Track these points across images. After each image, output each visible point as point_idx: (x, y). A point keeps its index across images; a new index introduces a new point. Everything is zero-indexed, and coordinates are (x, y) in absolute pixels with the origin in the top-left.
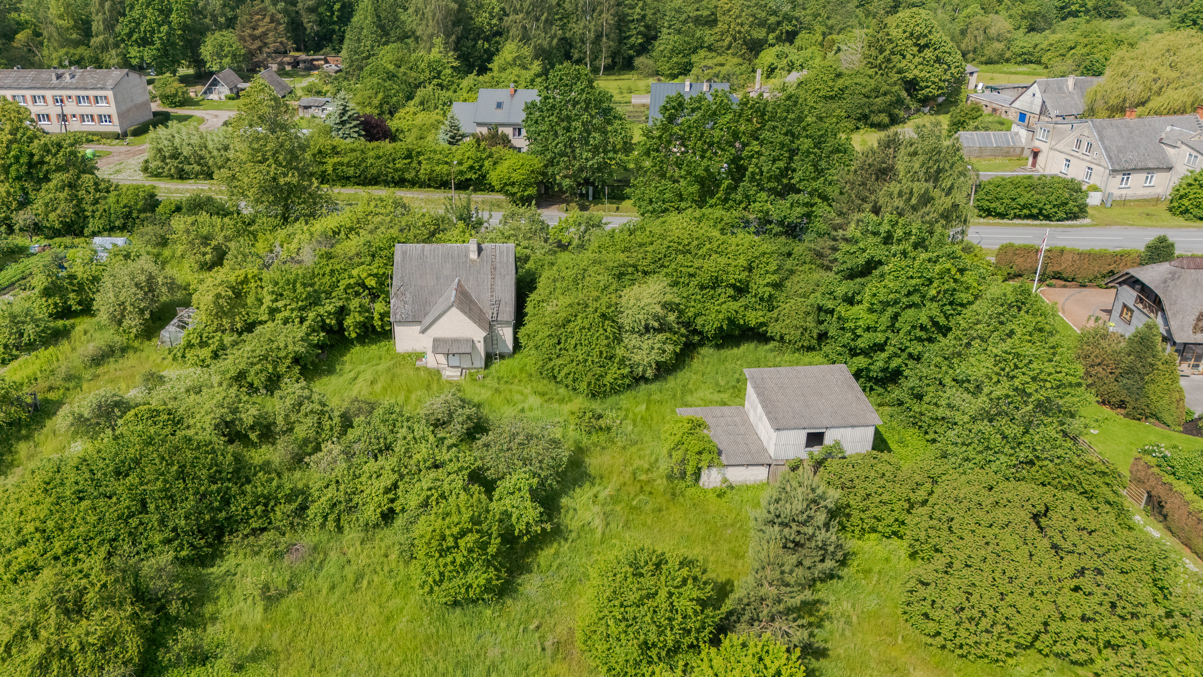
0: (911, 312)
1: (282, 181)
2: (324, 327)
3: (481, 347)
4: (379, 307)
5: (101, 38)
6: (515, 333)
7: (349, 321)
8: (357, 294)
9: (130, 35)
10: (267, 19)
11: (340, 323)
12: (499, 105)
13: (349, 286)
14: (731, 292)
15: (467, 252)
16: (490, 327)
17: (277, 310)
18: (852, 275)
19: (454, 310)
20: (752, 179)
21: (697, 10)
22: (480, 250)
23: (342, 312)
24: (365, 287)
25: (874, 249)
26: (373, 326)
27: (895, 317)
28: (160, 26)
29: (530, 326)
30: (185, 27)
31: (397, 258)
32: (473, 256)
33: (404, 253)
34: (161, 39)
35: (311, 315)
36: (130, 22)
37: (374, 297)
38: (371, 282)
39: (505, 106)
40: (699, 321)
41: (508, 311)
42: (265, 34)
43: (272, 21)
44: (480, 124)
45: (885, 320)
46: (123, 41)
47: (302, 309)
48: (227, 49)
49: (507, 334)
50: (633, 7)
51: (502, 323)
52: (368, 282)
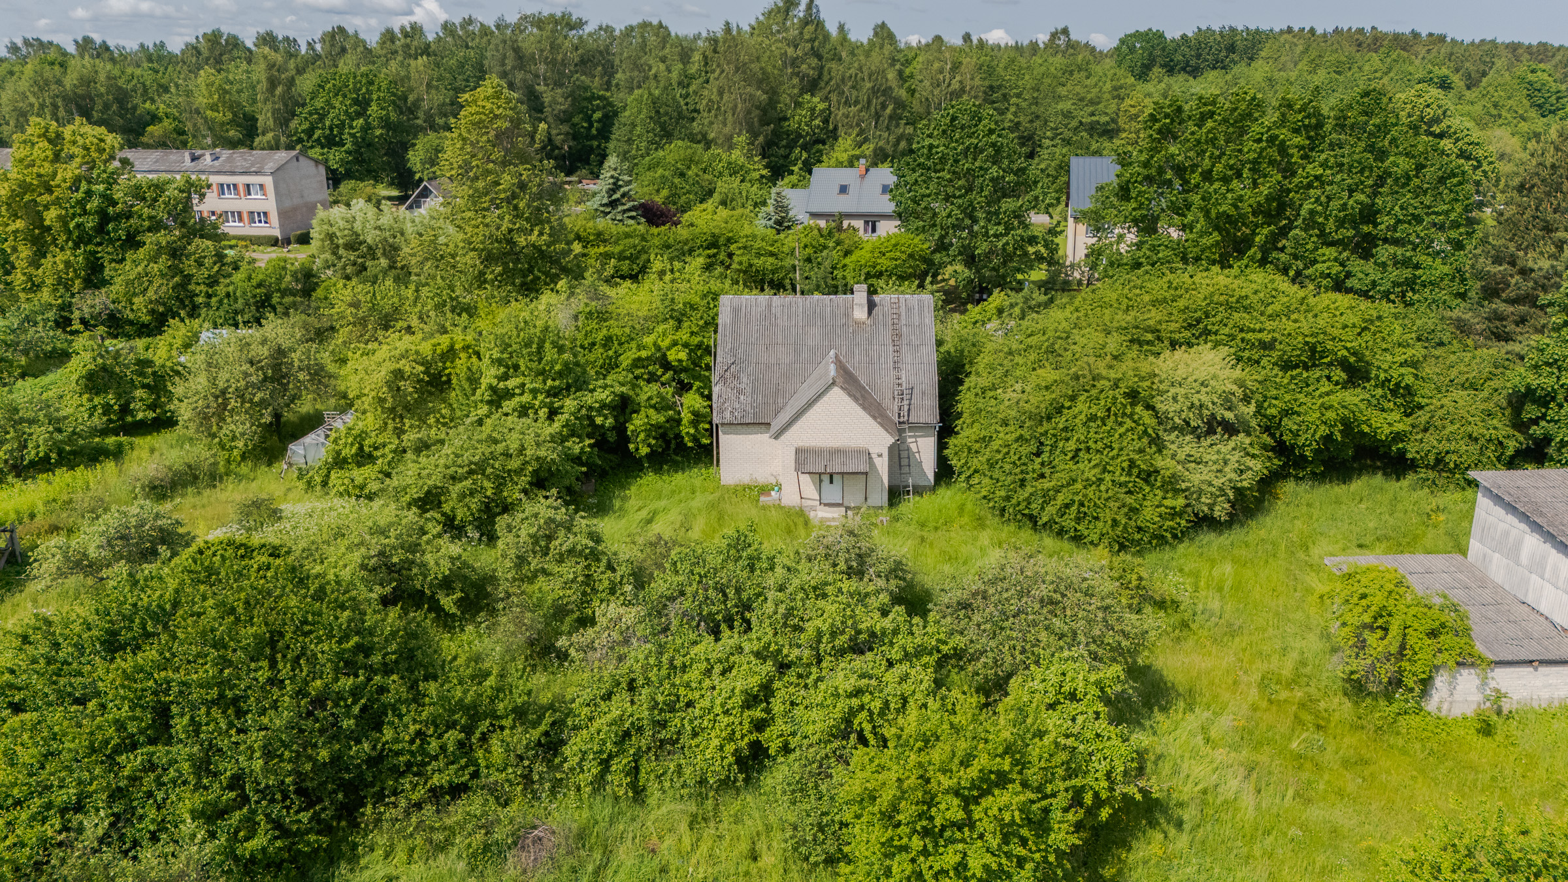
1: (522, 241)
2: (595, 430)
3: (882, 466)
4: (691, 400)
5: (270, 135)
6: (941, 446)
7: (637, 422)
8: (652, 378)
9: (310, 132)
11: (620, 428)
12: (843, 189)
13: (638, 363)
14: (1338, 375)
15: (848, 314)
16: (901, 428)
17: (508, 394)
19: (836, 391)
22: (871, 306)
23: (624, 406)
24: (666, 365)
26: (678, 436)
28: (353, 119)
29: (966, 434)
30: (386, 123)
31: (724, 319)
32: (860, 314)
33: (736, 311)
34: (353, 135)
35: (570, 404)
36: (311, 114)
37: (684, 388)
38: (678, 355)
39: (851, 190)
41: (927, 410)
44: (814, 215)
46: (300, 141)
47: (553, 393)
49: (925, 449)
51: (917, 427)
52: (672, 356)
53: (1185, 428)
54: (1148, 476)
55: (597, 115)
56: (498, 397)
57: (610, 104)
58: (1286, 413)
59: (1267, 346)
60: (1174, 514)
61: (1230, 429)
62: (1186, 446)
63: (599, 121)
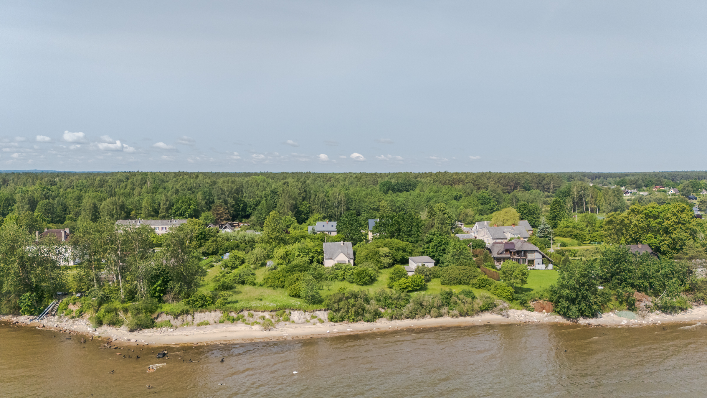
0: (439, 247)
3: (347, 262)
6: (354, 261)
8: (316, 253)
10: (222, 208)
12: (324, 226)
13: (314, 251)
14: (402, 251)
15: (340, 244)
16: (350, 258)
17: (300, 255)
18: (427, 243)
19: (341, 254)
20: (403, 232)
21: (373, 206)
22: (343, 243)
25: (432, 237)
26: (320, 261)
27: (437, 248)
28: (187, 209)
29: (357, 259)
31: (324, 246)
32: (342, 245)
33: (326, 245)
36: (176, 208)
37: (320, 255)
38: (319, 250)
40: (396, 257)
41: (352, 256)
42: (222, 213)
43: (224, 209)
44: (318, 231)
45: (435, 250)
48: (209, 218)
49: (352, 261)
50: (351, 205)
51: (351, 258)
52: (318, 250)
53: (383, 256)
54: (379, 261)
55: (242, 205)
56: (299, 255)
57: (245, 202)
58: (396, 256)
59: (393, 247)
60: (382, 266)
61: (388, 256)
62: (383, 258)
63: (242, 207)
